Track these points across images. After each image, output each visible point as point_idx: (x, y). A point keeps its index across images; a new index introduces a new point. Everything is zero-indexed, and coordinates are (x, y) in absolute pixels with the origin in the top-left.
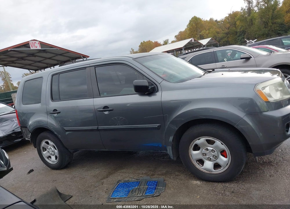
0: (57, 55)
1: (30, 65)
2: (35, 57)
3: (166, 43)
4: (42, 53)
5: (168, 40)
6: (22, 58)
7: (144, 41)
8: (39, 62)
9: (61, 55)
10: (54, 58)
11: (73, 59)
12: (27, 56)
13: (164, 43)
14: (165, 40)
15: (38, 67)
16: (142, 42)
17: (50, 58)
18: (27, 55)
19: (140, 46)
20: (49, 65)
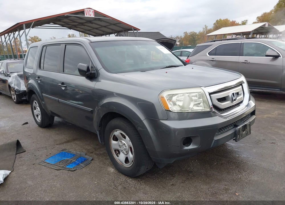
0: (111, 24)
1: (89, 30)
2: (92, 24)
3: (244, 23)
4: (98, 21)
5: (247, 21)
6: (82, 24)
7: (220, 19)
8: (96, 29)
9: (114, 24)
10: (109, 27)
11: (126, 30)
12: (85, 23)
13: (242, 23)
14: (243, 21)
15: (96, 33)
16: (217, 20)
17: (105, 27)
18: (86, 21)
19: (214, 24)
20: (105, 33)
